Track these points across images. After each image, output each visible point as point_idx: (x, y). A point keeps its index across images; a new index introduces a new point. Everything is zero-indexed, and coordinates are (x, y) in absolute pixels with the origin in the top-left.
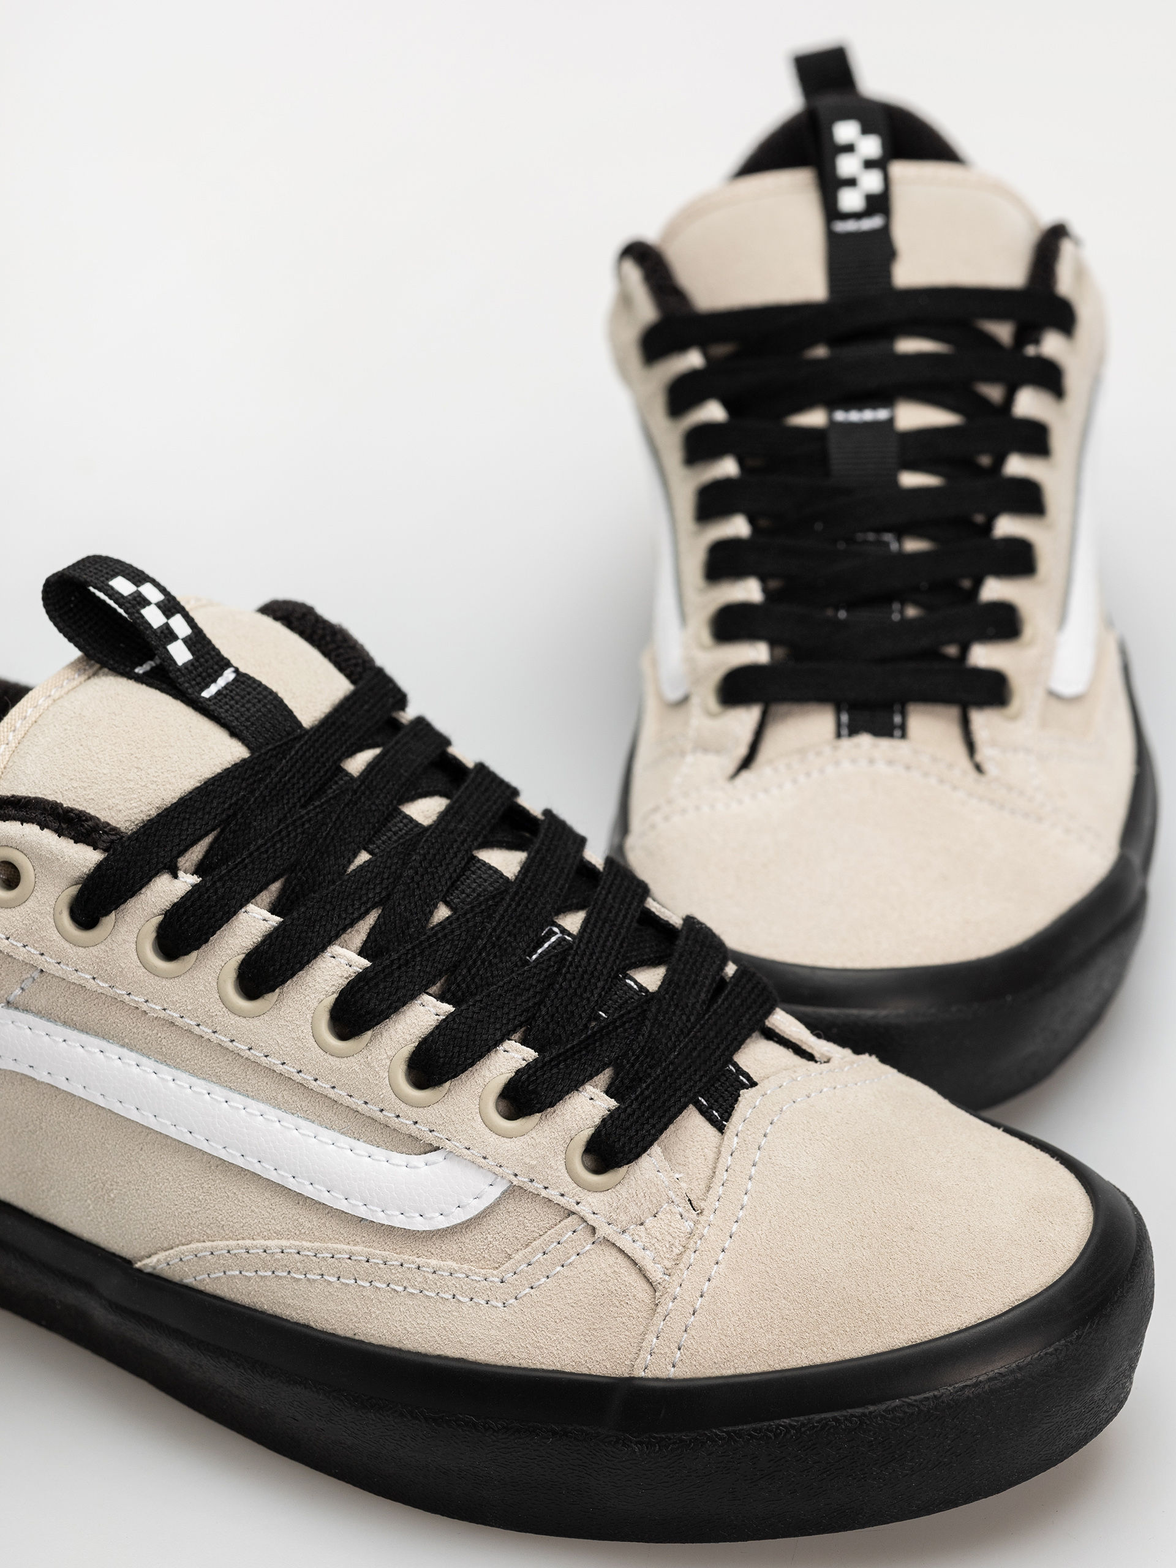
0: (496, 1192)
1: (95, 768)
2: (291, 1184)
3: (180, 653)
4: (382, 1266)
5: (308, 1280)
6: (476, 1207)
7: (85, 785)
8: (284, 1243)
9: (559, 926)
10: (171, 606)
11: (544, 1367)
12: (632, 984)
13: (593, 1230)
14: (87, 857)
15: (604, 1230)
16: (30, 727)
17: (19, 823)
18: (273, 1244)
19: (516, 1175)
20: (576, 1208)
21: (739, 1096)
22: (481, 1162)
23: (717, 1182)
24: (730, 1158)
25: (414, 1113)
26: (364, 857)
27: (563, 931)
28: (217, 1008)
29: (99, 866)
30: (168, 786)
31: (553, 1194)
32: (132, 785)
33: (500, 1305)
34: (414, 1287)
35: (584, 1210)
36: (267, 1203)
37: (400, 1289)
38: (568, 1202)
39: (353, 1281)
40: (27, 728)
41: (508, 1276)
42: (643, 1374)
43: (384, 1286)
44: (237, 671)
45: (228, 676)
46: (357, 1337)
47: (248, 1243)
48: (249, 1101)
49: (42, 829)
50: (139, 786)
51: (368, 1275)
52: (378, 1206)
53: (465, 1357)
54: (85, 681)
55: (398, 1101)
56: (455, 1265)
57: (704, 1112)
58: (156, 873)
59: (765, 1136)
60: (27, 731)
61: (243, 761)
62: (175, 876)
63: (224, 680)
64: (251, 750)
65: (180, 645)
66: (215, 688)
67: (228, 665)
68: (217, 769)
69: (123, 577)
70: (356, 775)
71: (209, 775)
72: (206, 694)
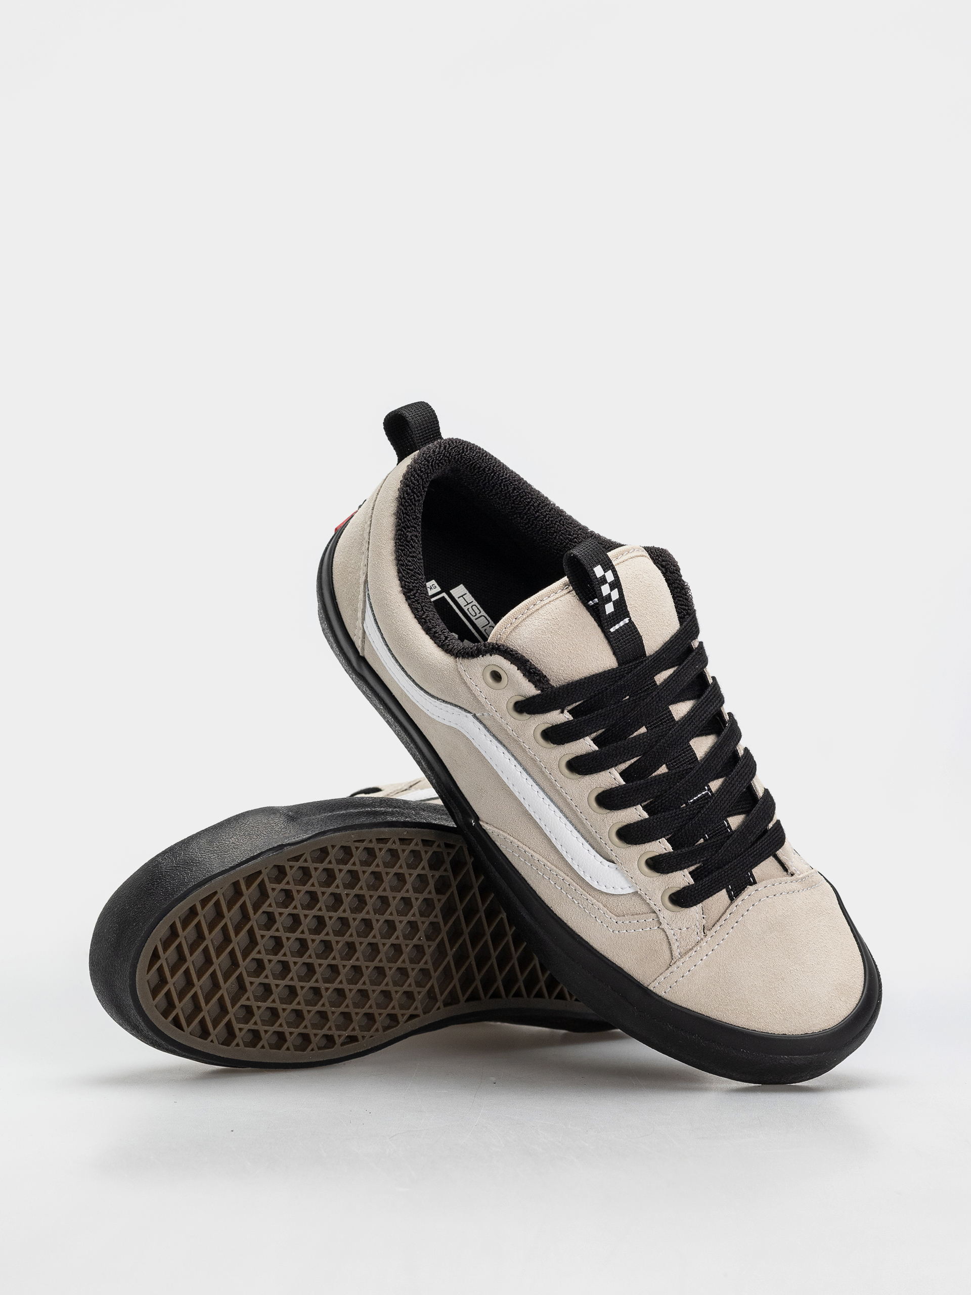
0: (631, 891)
2: (553, 841)
3: (609, 608)
4: (574, 890)
5: (543, 877)
6: (619, 891)
8: (541, 858)
9: (708, 786)
10: (616, 584)
11: (616, 964)
12: (726, 823)
13: (660, 924)
14: (530, 690)
15: (664, 926)
17: (510, 662)
18: (536, 856)
19: (640, 890)
20: (658, 912)
21: (746, 887)
22: (631, 879)
23: (719, 924)
24: (729, 915)
25: (612, 847)
26: (643, 730)
27: (709, 789)
28: (556, 767)
29: (534, 697)
31: (652, 903)
33: (612, 931)
34: (582, 905)
35: (661, 915)
36: (541, 840)
37: (576, 902)
38: (656, 908)
39: (560, 888)
41: (620, 922)
42: (652, 989)
43: (571, 898)
44: (630, 620)
45: (627, 620)
46: (551, 908)
47: (527, 849)
48: (552, 804)
49: (518, 670)
51: (567, 890)
52: (583, 869)
53: (589, 942)
55: (609, 840)
56: (602, 906)
57: (728, 892)
58: (555, 709)
59: (748, 911)
61: (613, 669)
62: (562, 712)
63: (622, 624)
64: (619, 665)
65: (611, 604)
66: (617, 627)
67: (628, 617)
68: (601, 670)
69: (601, 565)
70: (658, 683)
71: (596, 672)
72: (612, 630)
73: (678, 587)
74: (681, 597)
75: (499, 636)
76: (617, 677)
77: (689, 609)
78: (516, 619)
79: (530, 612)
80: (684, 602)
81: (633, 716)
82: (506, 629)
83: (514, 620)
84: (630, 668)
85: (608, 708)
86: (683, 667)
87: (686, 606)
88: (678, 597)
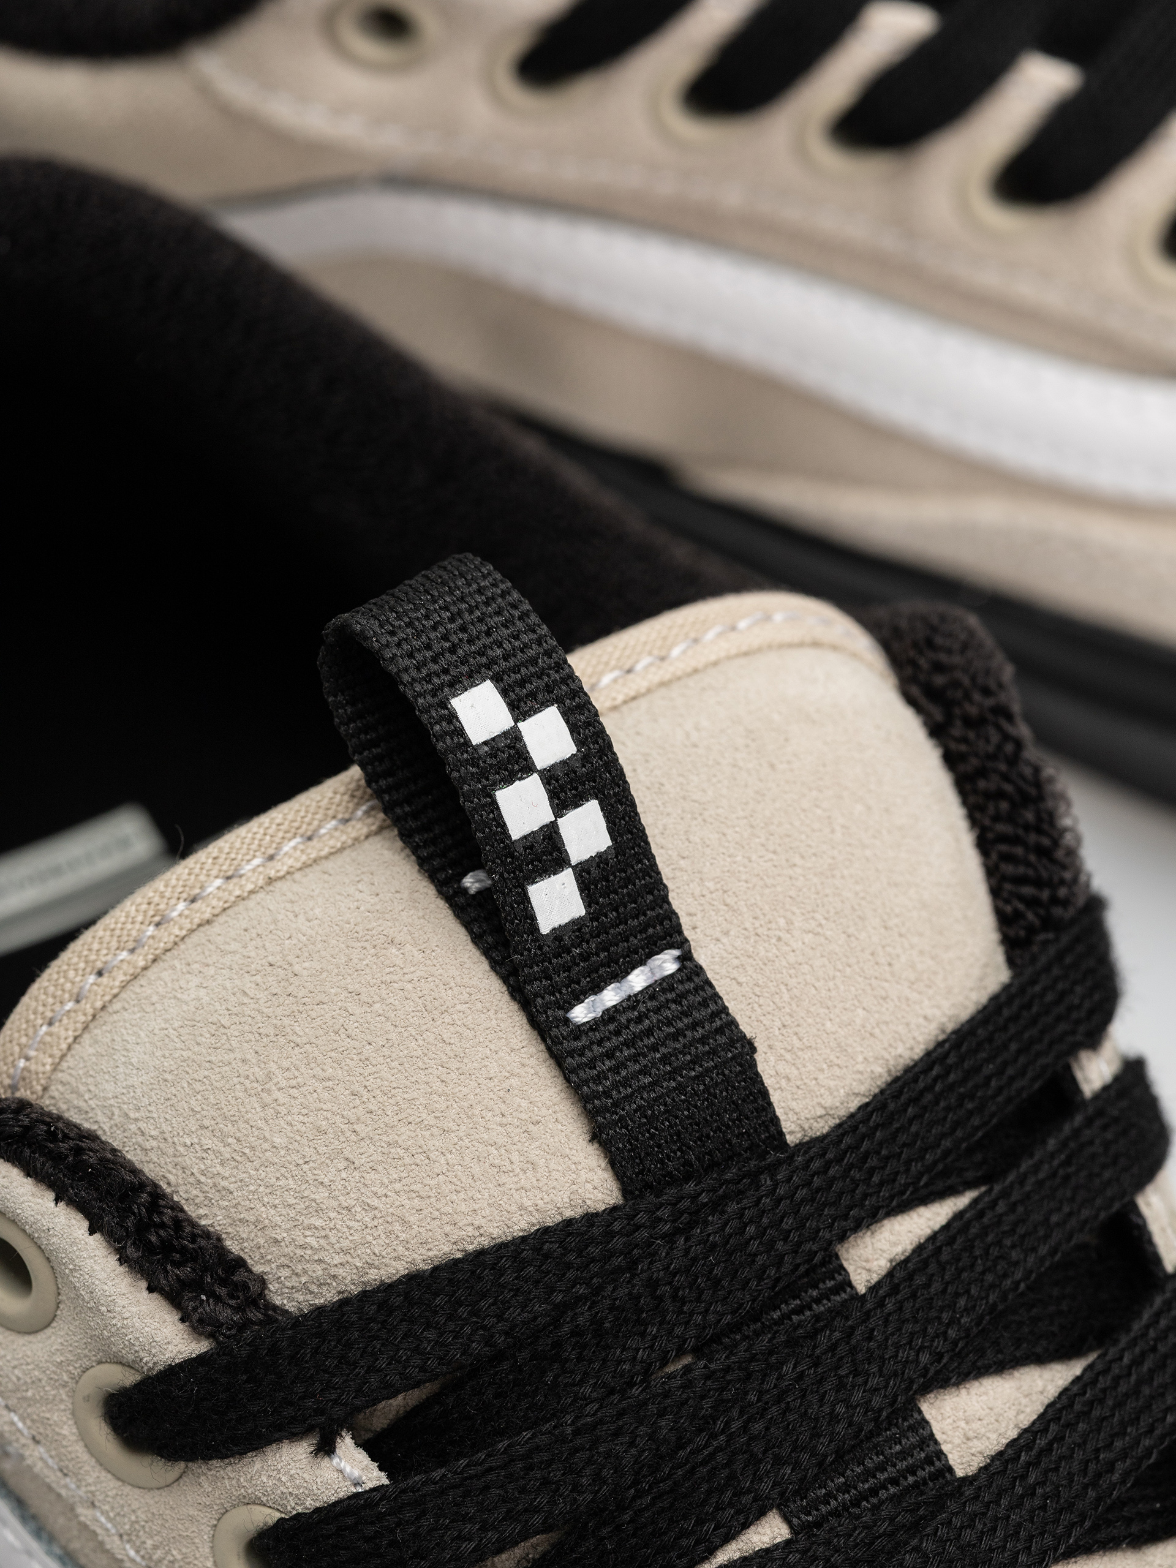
1: (261, 1124)
3: (559, 902)
7: (227, 1153)
10: (592, 779)
16: (192, 931)
17: (53, 1195)
29: (173, 1373)
30: (397, 1227)
32: (321, 1195)
40: (184, 932)
44: (686, 958)
45: (666, 963)
49: (92, 1231)
50: (335, 1204)
54: (367, 837)
58: (294, 1436)
60: (183, 939)
61: (590, 1218)
62: (326, 1448)
63: (638, 980)
64: (625, 1191)
65: (565, 881)
66: (610, 996)
67: (671, 946)
68: (521, 1224)
69: (497, 679)
70: (861, 1281)
71: (496, 1233)
72: (581, 1014)
73: (1001, 795)
74: (1015, 840)
75: (22, 1063)
76: (612, 1254)
77: (1055, 900)
78: (100, 974)
79: (166, 936)
80: (1028, 864)
81: (704, 1463)
82: (55, 1029)
83: (92, 979)
84: (683, 1205)
85: (569, 1419)
86: (1005, 1194)
87: (1039, 883)
88: (1003, 839)
